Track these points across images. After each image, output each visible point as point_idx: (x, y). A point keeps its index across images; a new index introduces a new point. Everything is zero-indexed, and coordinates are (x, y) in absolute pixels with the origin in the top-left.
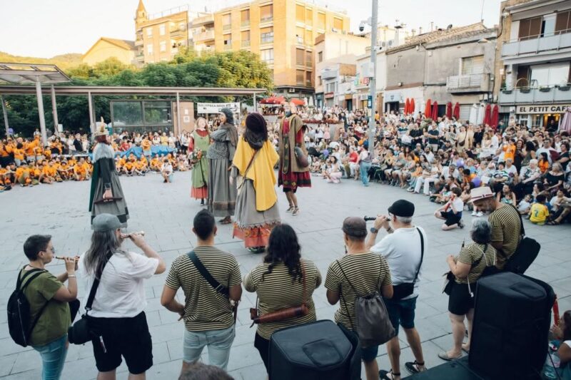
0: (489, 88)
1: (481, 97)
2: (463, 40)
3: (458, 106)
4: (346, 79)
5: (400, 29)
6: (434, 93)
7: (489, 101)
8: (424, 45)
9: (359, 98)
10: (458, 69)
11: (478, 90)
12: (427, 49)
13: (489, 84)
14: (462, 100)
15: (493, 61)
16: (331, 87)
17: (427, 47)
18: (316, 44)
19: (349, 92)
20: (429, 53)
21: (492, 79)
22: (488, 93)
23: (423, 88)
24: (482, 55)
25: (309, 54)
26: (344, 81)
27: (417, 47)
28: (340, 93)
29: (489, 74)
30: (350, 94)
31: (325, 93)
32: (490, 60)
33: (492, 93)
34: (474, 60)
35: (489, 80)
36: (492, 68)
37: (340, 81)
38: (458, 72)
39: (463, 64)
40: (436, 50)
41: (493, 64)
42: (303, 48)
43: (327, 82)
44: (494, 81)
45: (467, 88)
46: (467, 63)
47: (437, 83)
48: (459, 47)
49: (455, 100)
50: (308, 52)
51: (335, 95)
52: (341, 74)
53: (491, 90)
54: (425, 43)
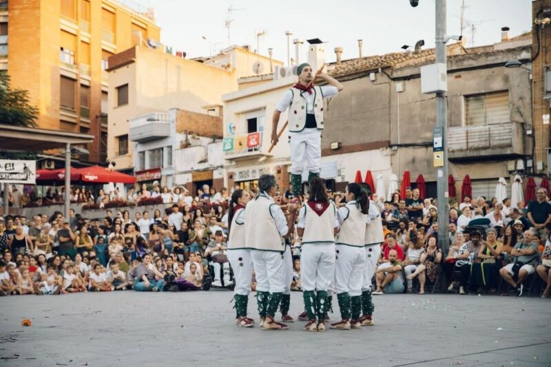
0: (525, 149)
1: (511, 165)
2: (467, 64)
3: (468, 183)
4: (191, 141)
5: (318, 45)
6: (414, 161)
7: (527, 173)
8: (389, 72)
9: (231, 177)
10: (459, 115)
11: (508, 152)
12: (395, 79)
13: (524, 142)
14: (475, 172)
15: (528, 100)
16: (152, 158)
17: (395, 75)
18: (108, 70)
19: (202, 166)
20: (399, 86)
21: (529, 132)
22: (524, 157)
23: (388, 151)
24: (507, 91)
25: (84, 91)
26: (186, 145)
27: (372, 76)
28: (180, 169)
29: (523, 124)
30: (205, 170)
31: (137, 169)
32: (521, 98)
33: (532, 157)
34: (487, 100)
35: (524, 134)
36: (527, 113)
37: (176, 146)
38: (460, 120)
39: (467, 106)
40: (411, 81)
41: (528, 107)
42: (74, 77)
43: (141, 148)
44: (533, 136)
45: (485, 148)
46: (473, 104)
47: (419, 141)
48: (460, 76)
49: (460, 174)
50: (83, 85)
51: (164, 173)
52: (179, 131)
53: (530, 152)
54: (389, 67)
